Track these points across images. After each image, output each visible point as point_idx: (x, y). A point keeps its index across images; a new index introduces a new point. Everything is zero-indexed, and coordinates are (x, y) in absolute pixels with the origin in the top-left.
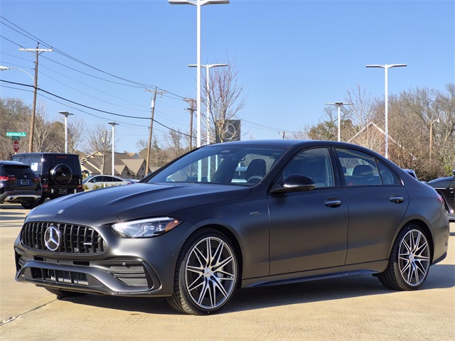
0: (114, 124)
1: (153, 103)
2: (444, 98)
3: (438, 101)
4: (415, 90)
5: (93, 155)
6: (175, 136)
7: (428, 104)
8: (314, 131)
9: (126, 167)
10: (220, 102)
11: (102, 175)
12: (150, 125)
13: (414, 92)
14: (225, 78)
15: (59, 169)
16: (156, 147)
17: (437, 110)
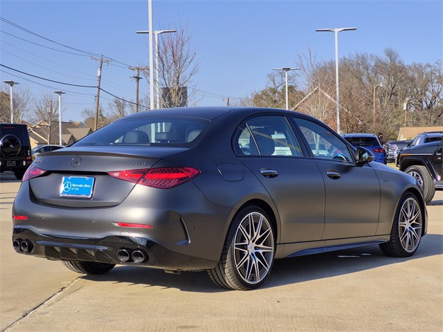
0: (60, 93)
1: (99, 71)
2: (382, 63)
3: (376, 66)
4: (355, 56)
5: (39, 125)
6: (120, 104)
7: (367, 69)
8: (258, 98)
9: (72, 136)
10: (173, 67)
11: (49, 145)
12: (97, 94)
13: (354, 58)
14: (178, 42)
15: (6, 140)
16: (101, 115)
17: (376, 74)
